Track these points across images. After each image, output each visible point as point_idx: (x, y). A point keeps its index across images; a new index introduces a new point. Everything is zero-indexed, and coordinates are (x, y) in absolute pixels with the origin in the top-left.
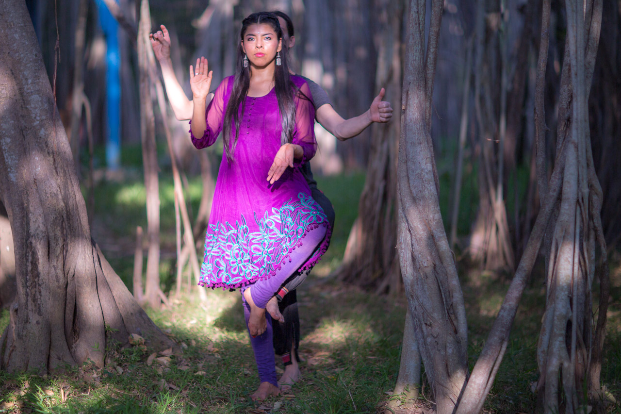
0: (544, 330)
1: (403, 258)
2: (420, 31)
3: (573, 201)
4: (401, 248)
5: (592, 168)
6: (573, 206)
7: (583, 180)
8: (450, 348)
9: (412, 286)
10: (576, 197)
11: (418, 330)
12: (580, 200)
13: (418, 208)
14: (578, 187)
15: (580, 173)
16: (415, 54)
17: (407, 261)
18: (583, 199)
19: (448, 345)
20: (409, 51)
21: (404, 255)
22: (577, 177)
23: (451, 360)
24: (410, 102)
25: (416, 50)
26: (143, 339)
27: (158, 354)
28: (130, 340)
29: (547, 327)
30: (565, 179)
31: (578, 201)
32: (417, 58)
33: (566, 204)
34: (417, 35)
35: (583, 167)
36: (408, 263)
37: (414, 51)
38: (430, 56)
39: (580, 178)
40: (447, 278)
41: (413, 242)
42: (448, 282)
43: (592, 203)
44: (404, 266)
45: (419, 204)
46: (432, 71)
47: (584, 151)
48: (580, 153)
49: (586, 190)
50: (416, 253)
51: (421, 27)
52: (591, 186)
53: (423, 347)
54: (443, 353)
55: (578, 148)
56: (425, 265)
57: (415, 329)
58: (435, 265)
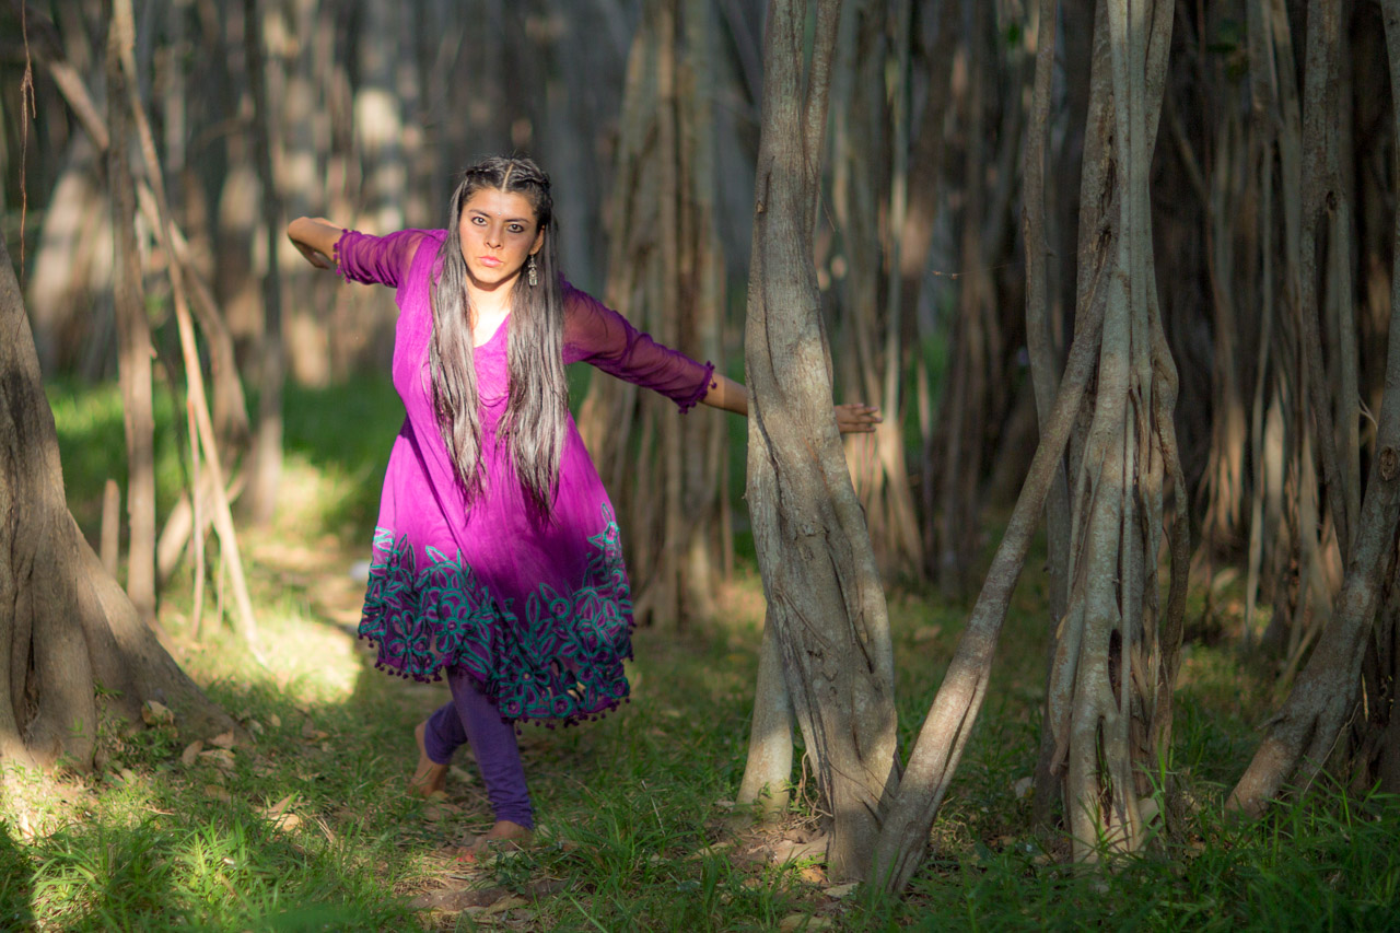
0: (1063, 653)
1: (759, 519)
2: (795, 51)
3: (1121, 393)
4: (756, 498)
5: (1158, 326)
6: (1121, 403)
7: (1140, 350)
8: (862, 700)
9: (779, 577)
10: (1126, 384)
11: (791, 668)
12: (1135, 392)
13: (791, 415)
14: (1131, 364)
15: (1135, 337)
16: (785, 97)
17: (767, 526)
18: (1139, 388)
19: (857, 694)
20: (772, 92)
21: (761, 512)
22: (1128, 345)
23: (864, 725)
24: (774, 197)
25: (787, 91)
26: (170, 712)
27: (205, 743)
28: (144, 715)
29: (1069, 646)
30: (1104, 350)
31: (1130, 392)
32: (788, 107)
33: (1108, 399)
34: (789, 60)
35: (1140, 325)
36: (770, 529)
37: (783, 92)
38: (814, 102)
39: (1136, 346)
40: (852, 559)
41: (783, 484)
42: (853, 566)
43: (1157, 395)
44: (762, 535)
45: (793, 408)
46: (819, 133)
47: (1143, 292)
48: (1135, 298)
49: (1146, 371)
50: (788, 508)
51: (796, 43)
52: (1155, 364)
53: (803, 702)
54: (846, 710)
55: (1130, 287)
56: (809, 531)
57: (785, 666)
58: (828, 532)
